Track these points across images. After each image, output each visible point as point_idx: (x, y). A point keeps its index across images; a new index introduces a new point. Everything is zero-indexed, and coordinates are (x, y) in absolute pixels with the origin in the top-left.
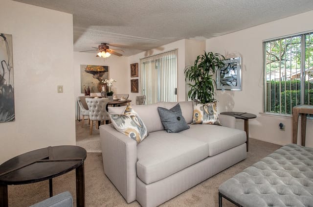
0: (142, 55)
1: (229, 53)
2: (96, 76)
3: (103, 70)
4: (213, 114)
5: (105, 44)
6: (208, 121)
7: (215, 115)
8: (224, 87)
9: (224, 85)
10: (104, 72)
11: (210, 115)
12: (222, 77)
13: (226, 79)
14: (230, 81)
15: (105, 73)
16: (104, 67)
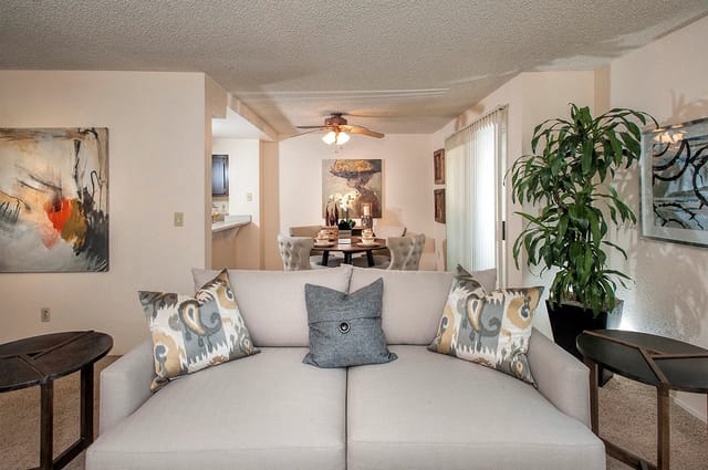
0: (450, 127)
1: (686, 102)
2: (353, 182)
3: (369, 169)
4: (495, 334)
5: (339, 115)
6: (476, 355)
7: (502, 340)
8: (667, 232)
9: (664, 223)
10: (373, 172)
11: (483, 332)
12: (659, 192)
13: (672, 200)
14: (686, 210)
15: (375, 175)
16: (372, 162)
